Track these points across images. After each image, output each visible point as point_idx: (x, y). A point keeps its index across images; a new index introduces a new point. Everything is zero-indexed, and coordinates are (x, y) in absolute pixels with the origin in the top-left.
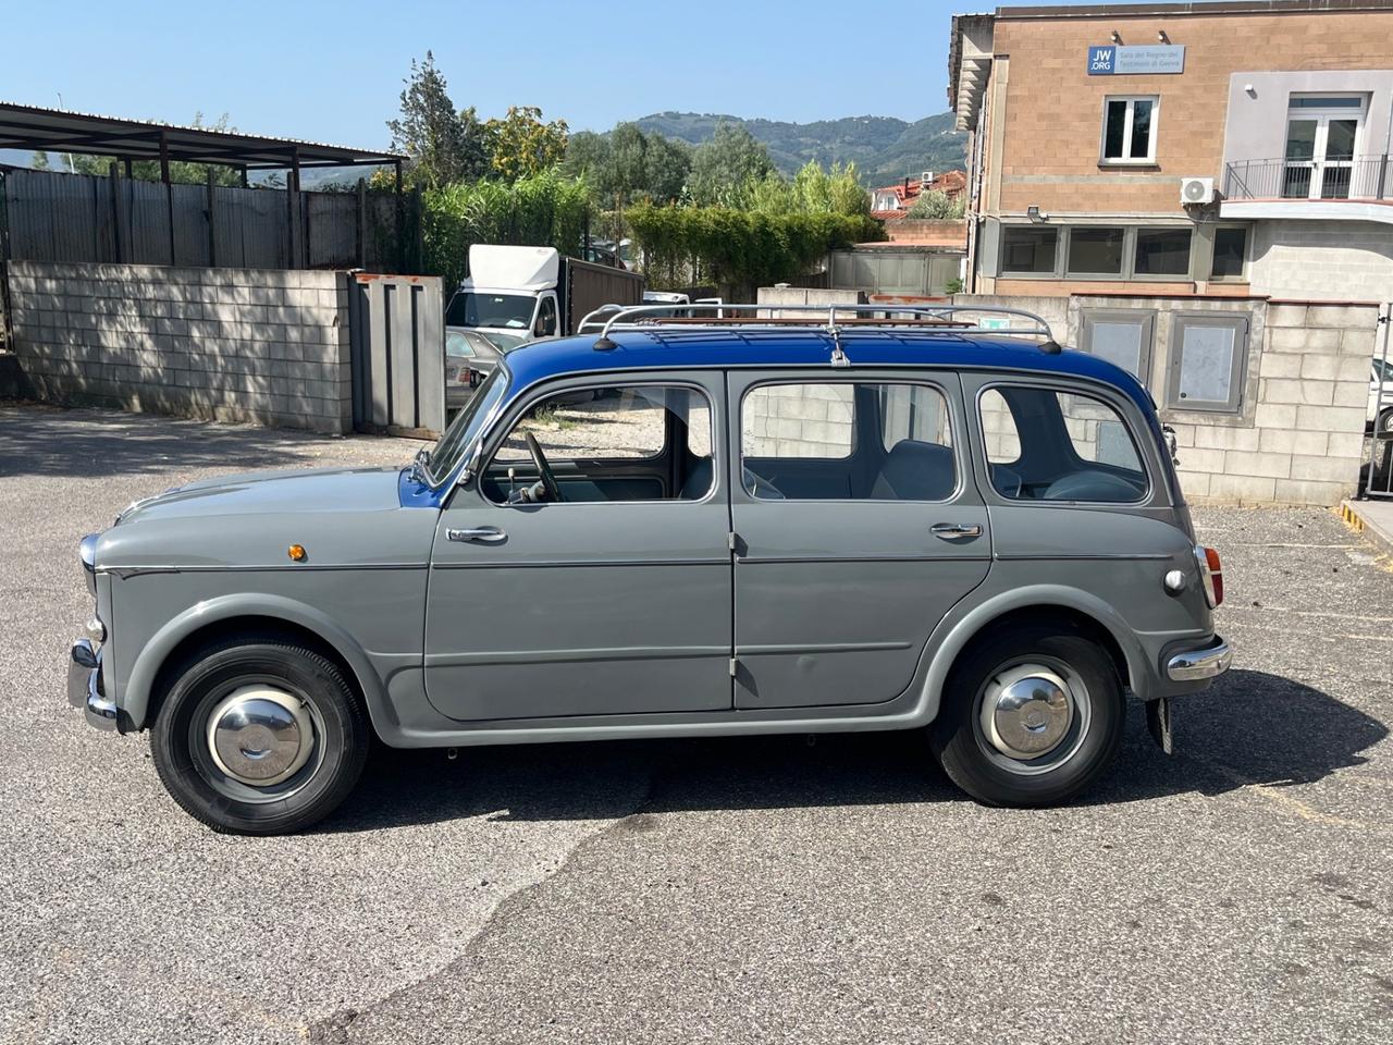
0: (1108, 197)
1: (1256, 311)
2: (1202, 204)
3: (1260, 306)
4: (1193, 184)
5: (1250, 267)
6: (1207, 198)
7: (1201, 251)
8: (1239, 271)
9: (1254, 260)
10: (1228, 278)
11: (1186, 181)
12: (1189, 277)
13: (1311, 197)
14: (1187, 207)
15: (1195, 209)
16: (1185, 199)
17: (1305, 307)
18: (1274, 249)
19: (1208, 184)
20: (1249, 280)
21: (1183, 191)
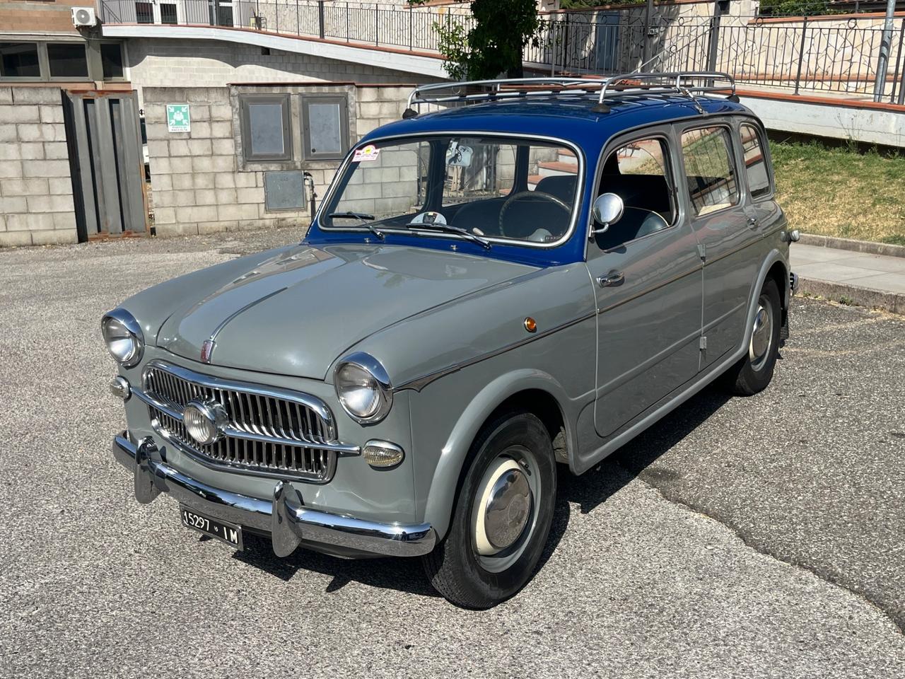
0: (20, 20)
1: (350, 92)
2: (88, 26)
3: (351, 89)
4: (82, 12)
5: (128, 71)
6: (92, 22)
7: (94, 60)
8: (121, 74)
9: (130, 66)
10: (115, 79)
11: (76, 10)
12: (90, 78)
13: (155, 23)
14: (78, 28)
15: (84, 29)
16: (77, 23)
17: (377, 89)
18: (148, 58)
19: (91, 11)
20: (129, 80)
21: (74, 16)
